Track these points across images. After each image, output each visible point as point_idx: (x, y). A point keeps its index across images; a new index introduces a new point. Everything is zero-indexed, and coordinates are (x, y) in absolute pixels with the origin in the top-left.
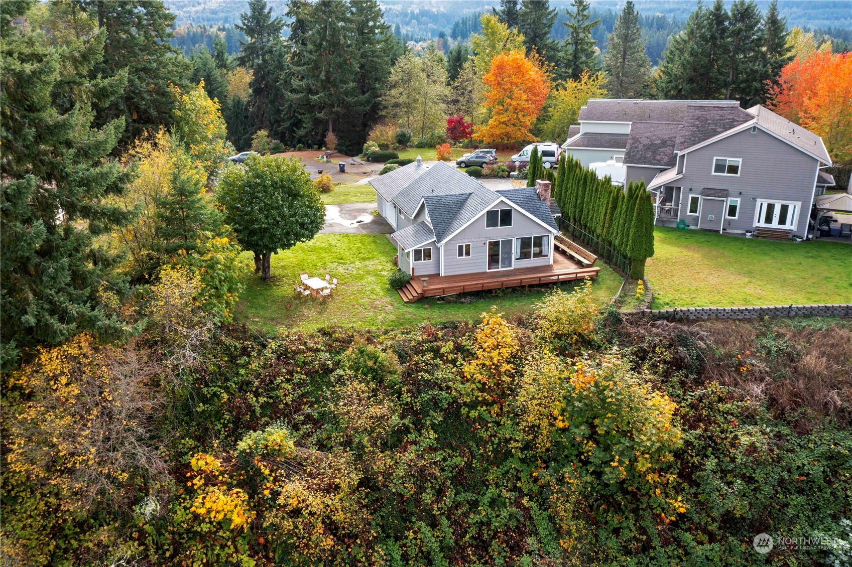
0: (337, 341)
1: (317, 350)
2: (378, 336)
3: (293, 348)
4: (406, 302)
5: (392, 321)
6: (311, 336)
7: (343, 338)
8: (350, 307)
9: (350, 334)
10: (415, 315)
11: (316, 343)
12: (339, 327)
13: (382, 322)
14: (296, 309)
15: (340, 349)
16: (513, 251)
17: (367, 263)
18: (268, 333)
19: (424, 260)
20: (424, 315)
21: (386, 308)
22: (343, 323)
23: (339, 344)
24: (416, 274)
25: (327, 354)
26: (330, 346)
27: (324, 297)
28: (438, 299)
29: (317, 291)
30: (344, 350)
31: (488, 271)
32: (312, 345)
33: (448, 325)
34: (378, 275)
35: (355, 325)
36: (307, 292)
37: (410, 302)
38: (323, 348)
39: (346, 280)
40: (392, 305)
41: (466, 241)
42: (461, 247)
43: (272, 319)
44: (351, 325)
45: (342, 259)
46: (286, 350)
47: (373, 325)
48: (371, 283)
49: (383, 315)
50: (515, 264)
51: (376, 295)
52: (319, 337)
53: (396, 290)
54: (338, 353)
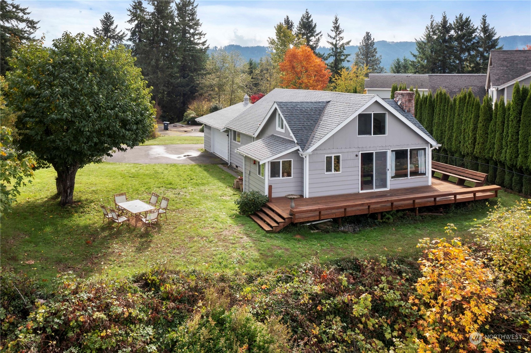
0: (168, 298)
1: (131, 320)
2: (239, 288)
3: (81, 319)
4: (268, 232)
5: (256, 261)
6: (121, 291)
7: (179, 293)
8: (187, 240)
9: (193, 284)
10: (287, 250)
11: (128, 305)
12: (171, 272)
13: (239, 262)
14: (102, 243)
15: (174, 316)
16: (388, 167)
17: (202, 188)
18: (42, 287)
19: (283, 176)
20: (301, 250)
21: (242, 241)
22: (177, 265)
23: (172, 305)
24: (274, 195)
25: (150, 330)
26: (156, 310)
27: (148, 225)
28: (311, 228)
29: (137, 217)
30: (182, 319)
31: (361, 192)
32: (120, 310)
33: (343, 264)
34: (219, 200)
35: (197, 268)
36: (123, 219)
37: (273, 231)
38: (142, 315)
39: (178, 206)
40: (248, 236)
41: (334, 151)
42: (329, 159)
43: (59, 262)
44: (191, 268)
45: (170, 184)
46: (67, 323)
47: (226, 266)
48: (211, 208)
49: (240, 251)
50: (392, 184)
51: (222, 222)
52: (135, 292)
53: (248, 216)
54: (171, 325)
